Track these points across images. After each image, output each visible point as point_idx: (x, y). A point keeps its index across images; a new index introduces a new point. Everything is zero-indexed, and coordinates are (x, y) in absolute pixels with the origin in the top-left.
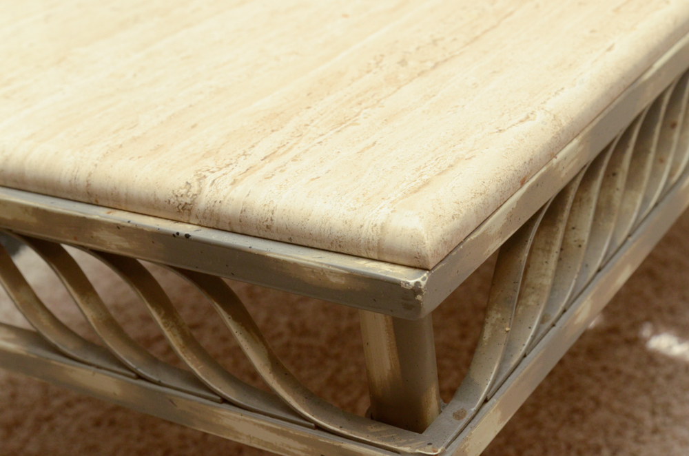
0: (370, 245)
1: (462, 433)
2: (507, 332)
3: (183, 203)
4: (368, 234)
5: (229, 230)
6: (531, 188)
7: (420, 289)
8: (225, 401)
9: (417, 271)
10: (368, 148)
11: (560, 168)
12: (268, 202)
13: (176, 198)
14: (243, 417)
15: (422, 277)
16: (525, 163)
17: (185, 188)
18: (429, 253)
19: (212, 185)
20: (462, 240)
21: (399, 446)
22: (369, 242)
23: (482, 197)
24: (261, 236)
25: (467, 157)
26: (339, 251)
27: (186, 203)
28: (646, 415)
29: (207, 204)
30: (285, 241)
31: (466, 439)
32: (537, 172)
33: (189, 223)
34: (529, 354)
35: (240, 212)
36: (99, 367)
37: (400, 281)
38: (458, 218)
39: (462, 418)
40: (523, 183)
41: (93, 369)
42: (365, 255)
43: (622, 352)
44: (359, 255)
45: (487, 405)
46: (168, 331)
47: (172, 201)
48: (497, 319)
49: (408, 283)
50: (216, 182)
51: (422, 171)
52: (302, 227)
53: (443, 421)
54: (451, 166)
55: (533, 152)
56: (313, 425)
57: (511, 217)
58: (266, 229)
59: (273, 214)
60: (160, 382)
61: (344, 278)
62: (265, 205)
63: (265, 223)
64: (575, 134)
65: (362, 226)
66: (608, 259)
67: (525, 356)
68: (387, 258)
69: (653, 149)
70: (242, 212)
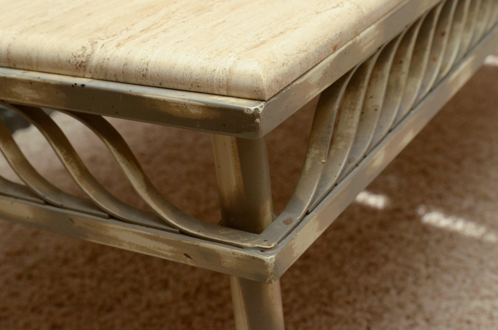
0: (221, 84)
1: (290, 234)
2: (323, 163)
3: (80, 62)
4: (219, 75)
5: (114, 80)
6: (341, 54)
7: (259, 114)
8: (111, 217)
9: (256, 102)
10: (220, 24)
11: (362, 44)
12: (144, 57)
13: (74, 58)
14: (125, 228)
15: (260, 105)
16: (336, 34)
17: (82, 50)
18: (265, 87)
19: (102, 47)
20: (290, 83)
21: (242, 243)
22: (220, 82)
23: (305, 53)
24: (139, 83)
25: (293, 27)
26: (197, 90)
27: (82, 62)
28: (422, 267)
29: (98, 61)
30: (157, 85)
31: (293, 239)
32: (345, 44)
33: (84, 77)
34: (339, 183)
35: (123, 65)
36: (16, 198)
37: (244, 108)
38: (287, 65)
39: (290, 223)
40: (335, 49)
41: (12, 199)
42: (217, 92)
43: (404, 225)
44: (213, 93)
45: (309, 216)
46: (68, 164)
47: (72, 60)
48: (316, 154)
49: (250, 109)
50: (105, 45)
51: (259, 36)
52: (170, 74)
53: (275, 226)
54: (281, 33)
55: (342, 28)
56: (178, 230)
57: (326, 73)
58: (142, 77)
59: (147, 65)
60: (62, 206)
61: (201, 109)
62: (142, 59)
63: (142, 73)
64: (373, 21)
65: (214, 70)
66: (396, 124)
67: (336, 185)
68: (233, 94)
69: (429, 48)
70: (124, 65)
